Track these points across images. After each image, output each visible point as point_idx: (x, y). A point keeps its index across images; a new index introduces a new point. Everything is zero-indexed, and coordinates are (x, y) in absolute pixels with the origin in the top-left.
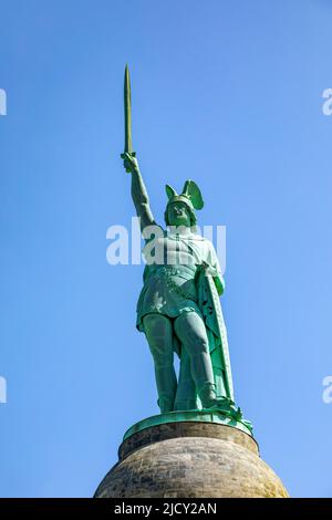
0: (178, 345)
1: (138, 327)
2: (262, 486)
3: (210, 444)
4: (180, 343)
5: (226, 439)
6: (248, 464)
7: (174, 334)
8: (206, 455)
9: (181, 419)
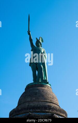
0: (37, 69)
1: (29, 65)
2: (52, 97)
3: (42, 89)
4: (38, 69)
5: (45, 88)
6: (49, 92)
7: (36, 67)
8: (41, 91)
9: (37, 83)
